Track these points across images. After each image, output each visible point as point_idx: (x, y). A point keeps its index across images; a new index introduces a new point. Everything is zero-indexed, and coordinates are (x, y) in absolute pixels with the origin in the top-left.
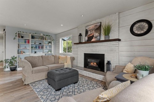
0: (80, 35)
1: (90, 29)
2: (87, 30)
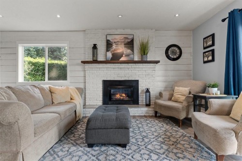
0: (95, 47)
1: (116, 41)
2: (110, 41)
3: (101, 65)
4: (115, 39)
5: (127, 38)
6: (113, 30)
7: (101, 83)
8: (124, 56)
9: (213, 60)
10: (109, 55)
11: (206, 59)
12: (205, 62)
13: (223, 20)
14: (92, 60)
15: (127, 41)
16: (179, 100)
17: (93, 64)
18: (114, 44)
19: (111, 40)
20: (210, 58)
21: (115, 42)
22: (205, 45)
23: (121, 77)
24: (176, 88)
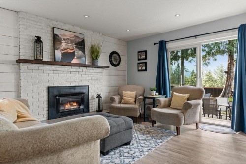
0: (39, 40)
1: (66, 38)
2: (58, 37)
3: (46, 67)
4: (64, 35)
5: (78, 37)
6: (61, 24)
7: (46, 90)
8: (75, 57)
9: (146, 70)
10: (58, 54)
11: (140, 68)
12: (139, 71)
13: (155, 44)
14: (33, 59)
15: (78, 40)
16: (130, 103)
17: (35, 65)
18: (64, 41)
19: (60, 36)
20: (144, 68)
21: (64, 39)
22: (139, 57)
23: (71, 82)
24: (123, 92)
